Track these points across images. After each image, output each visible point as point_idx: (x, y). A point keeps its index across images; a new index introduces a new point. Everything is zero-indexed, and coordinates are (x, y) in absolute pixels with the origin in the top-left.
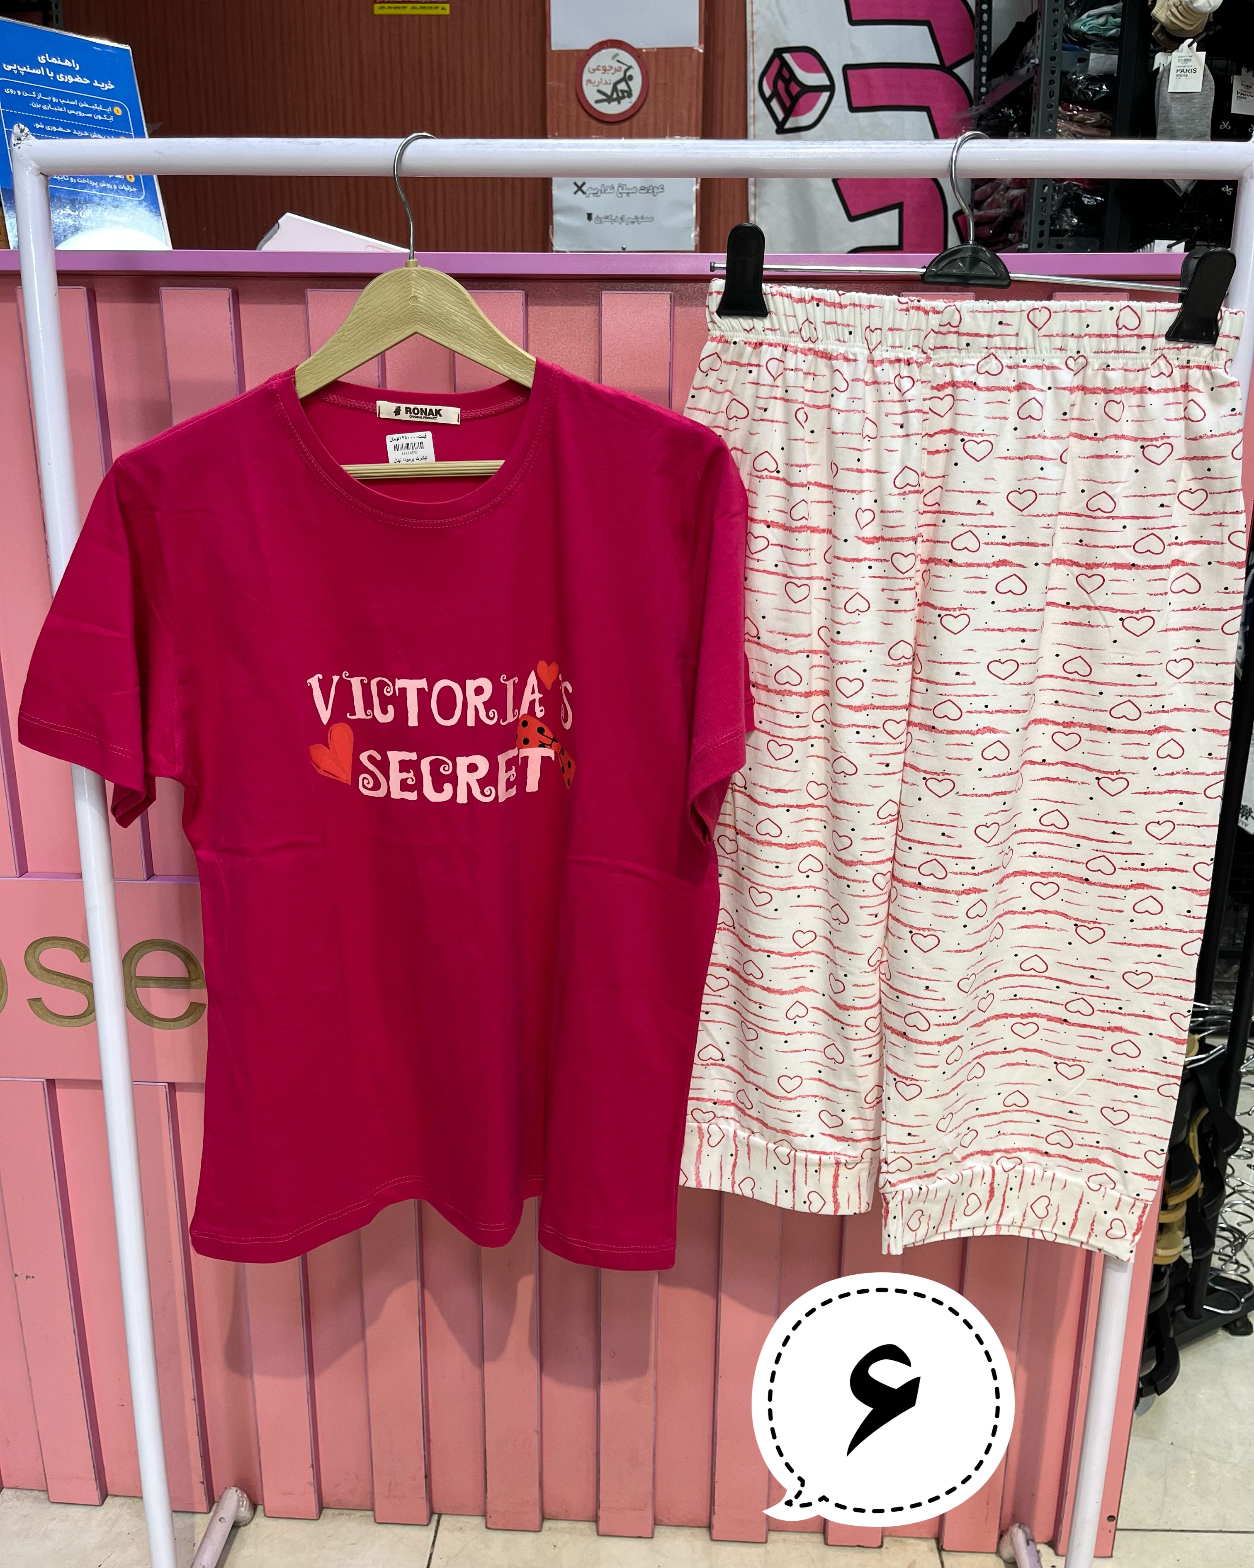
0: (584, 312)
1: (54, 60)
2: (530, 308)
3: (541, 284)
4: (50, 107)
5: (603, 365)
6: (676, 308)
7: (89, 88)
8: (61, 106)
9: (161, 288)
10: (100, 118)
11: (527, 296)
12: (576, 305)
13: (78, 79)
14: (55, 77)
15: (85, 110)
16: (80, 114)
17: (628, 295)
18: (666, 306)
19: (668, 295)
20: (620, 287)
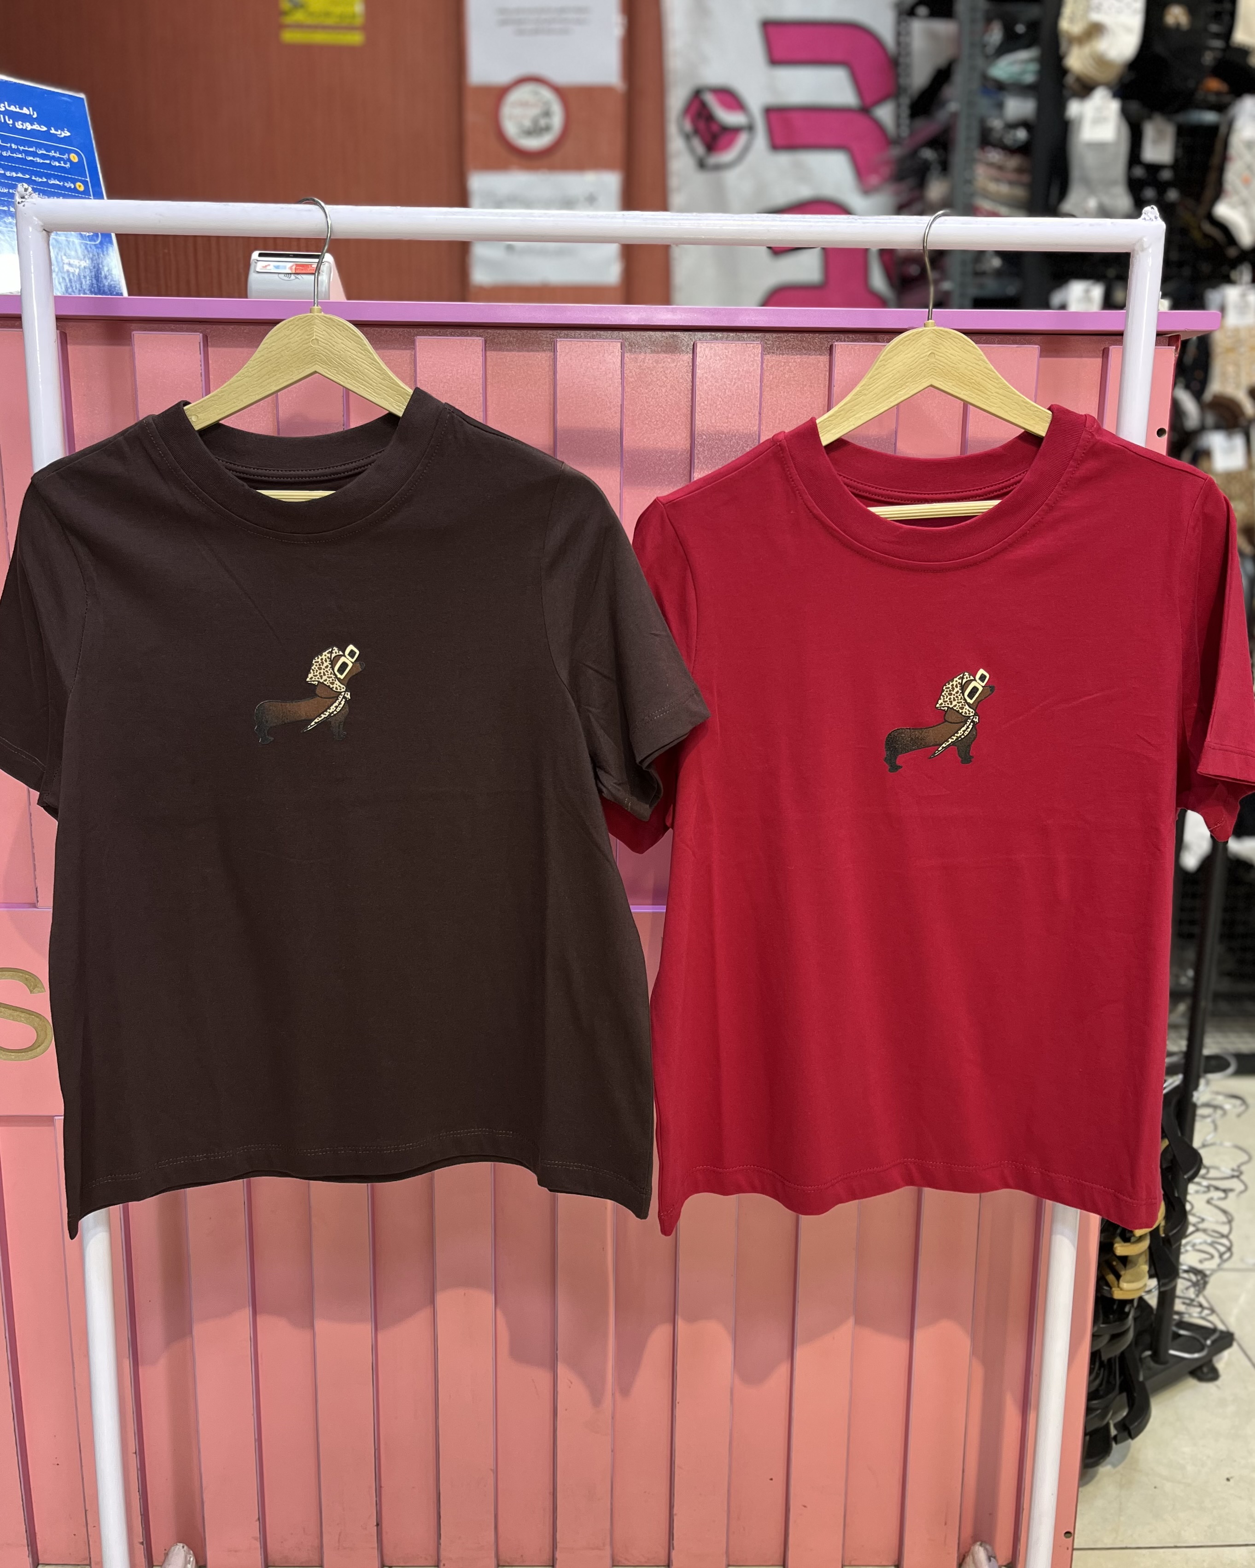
0: (541, 358)
1: (12, 108)
2: (488, 353)
4: (9, 154)
5: (558, 407)
6: (626, 355)
7: (47, 135)
8: (20, 152)
9: (134, 332)
10: (57, 164)
11: (486, 341)
12: (532, 351)
13: (36, 127)
14: (14, 124)
15: (43, 156)
16: (39, 160)
17: (581, 343)
18: (617, 354)
19: (619, 345)
20: (573, 335)
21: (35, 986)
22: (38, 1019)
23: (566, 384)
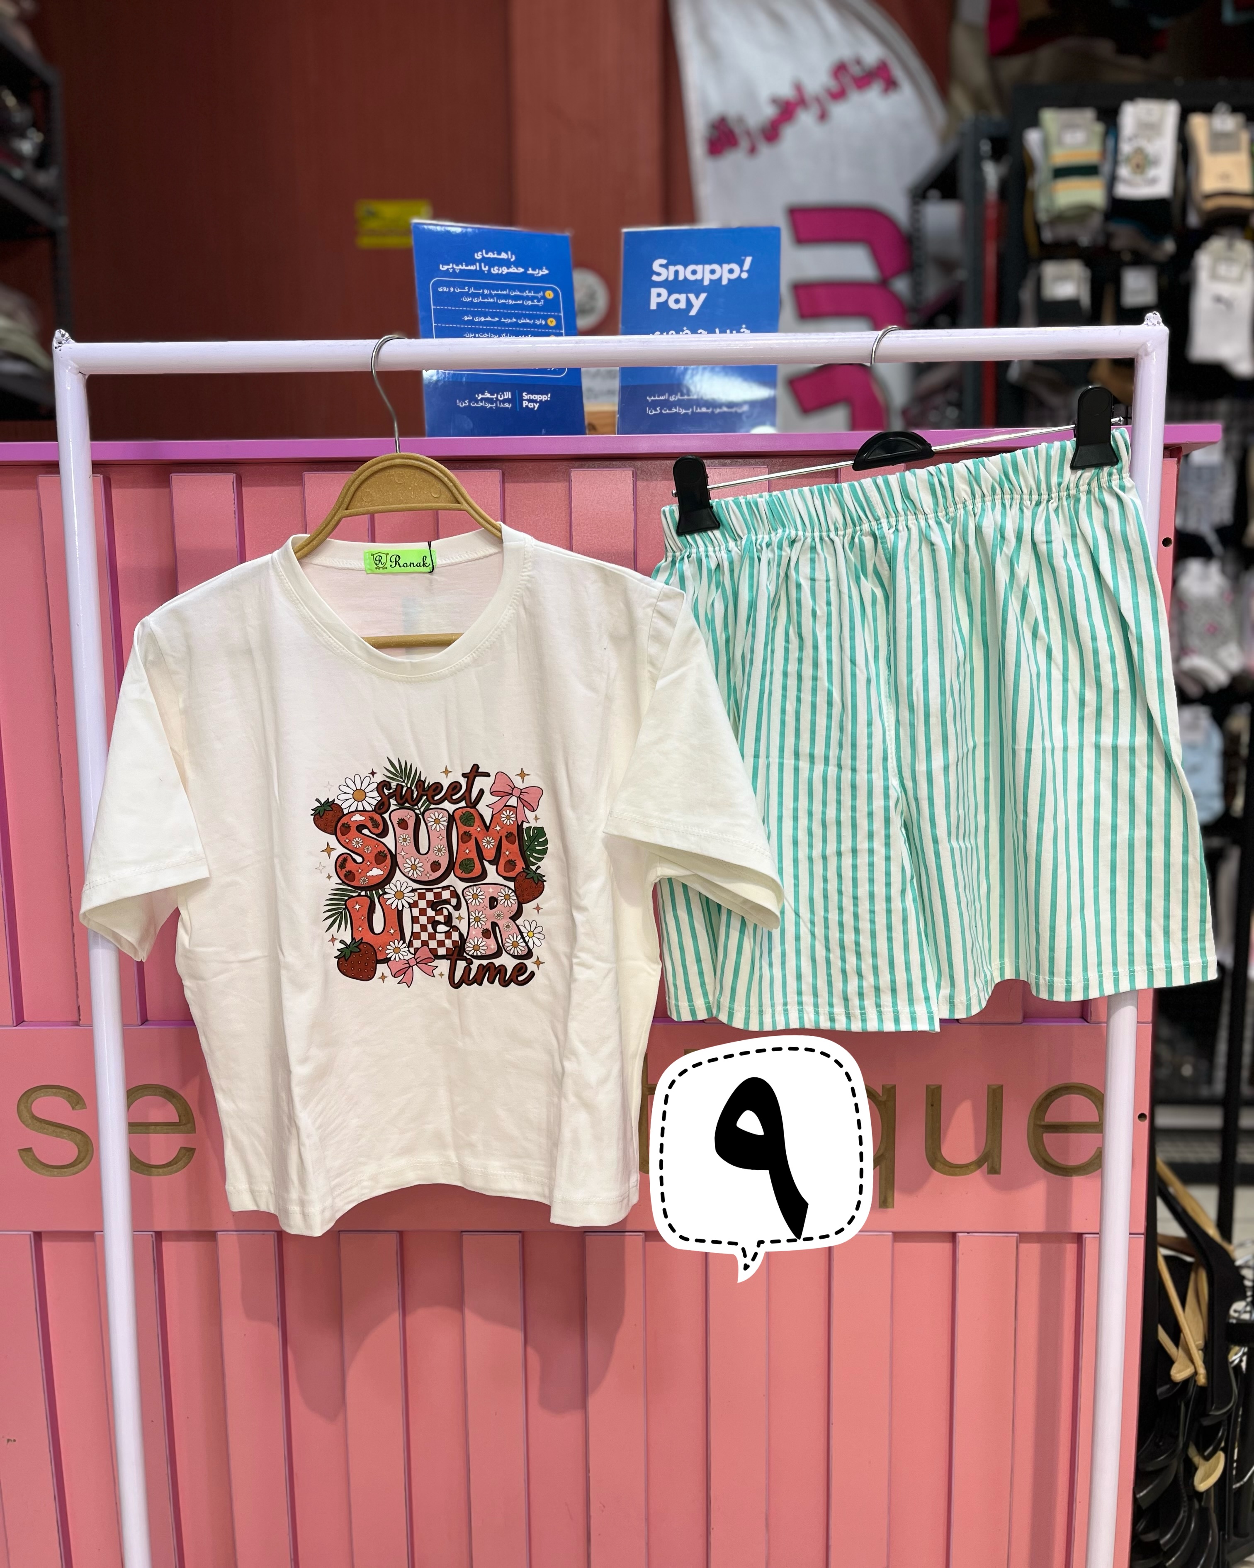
0: (556, 488)
2: (507, 485)
3: (516, 464)
5: (574, 534)
6: (638, 483)
9: (172, 475)
11: (503, 475)
12: (549, 481)
17: (595, 472)
18: (629, 482)
19: (631, 472)
20: (587, 465)
21: (78, 1103)
22: (79, 1136)
23: (581, 512)
